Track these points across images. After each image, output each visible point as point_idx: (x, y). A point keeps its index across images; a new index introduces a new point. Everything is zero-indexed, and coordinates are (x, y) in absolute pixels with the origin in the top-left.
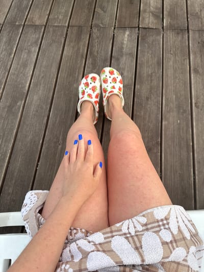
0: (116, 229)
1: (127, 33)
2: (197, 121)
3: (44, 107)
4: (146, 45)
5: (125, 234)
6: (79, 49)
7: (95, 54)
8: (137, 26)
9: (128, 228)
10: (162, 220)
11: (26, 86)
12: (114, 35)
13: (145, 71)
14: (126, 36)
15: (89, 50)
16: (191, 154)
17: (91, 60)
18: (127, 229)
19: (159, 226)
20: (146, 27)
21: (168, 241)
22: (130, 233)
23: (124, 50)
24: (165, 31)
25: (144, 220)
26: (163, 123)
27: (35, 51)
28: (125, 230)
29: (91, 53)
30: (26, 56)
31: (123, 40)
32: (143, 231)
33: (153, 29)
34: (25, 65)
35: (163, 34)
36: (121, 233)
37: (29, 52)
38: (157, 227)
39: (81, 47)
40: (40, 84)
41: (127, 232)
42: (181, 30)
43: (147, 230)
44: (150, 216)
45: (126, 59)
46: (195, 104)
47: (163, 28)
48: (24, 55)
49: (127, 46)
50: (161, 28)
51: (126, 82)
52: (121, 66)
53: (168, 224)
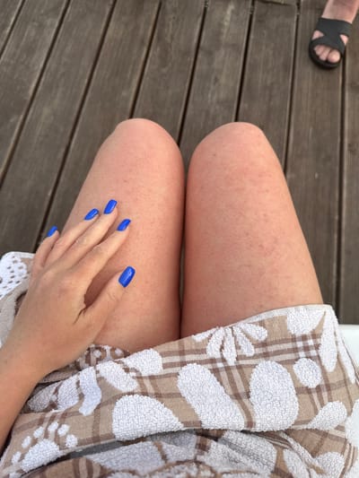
0: (194, 347)
1: (231, 7)
2: (350, 177)
3: (62, 129)
4: (265, 32)
5: (213, 361)
6: (137, 28)
7: (168, 39)
9: (222, 348)
10: (304, 338)
11: (28, 88)
12: (205, 9)
13: (260, 78)
14: (229, 12)
15: (157, 31)
16: (336, 236)
17: (158, 49)
18: (218, 350)
19: (295, 350)
21: (313, 385)
22: (224, 360)
23: (224, 38)
24: (302, 8)
25: (261, 334)
26: (288, 176)
27: (52, 25)
28: (213, 351)
29: (159, 39)
30: (33, 33)
31: (222, 19)
32: (255, 357)
33: (280, 4)
34: (30, 50)
35: (298, 16)
36: (203, 357)
37: (41, 27)
38: (289, 351)
39: (142, 26)
40: (57, 87)
41: (217, 355)
43: (266, 355)
44: (276, 326)
45: (225, 56)
46: (350, 145)
47: (298, 4)
48: (31, 31)
49: (229, 30)
50: (294, 4)
51: (222, 95)
52: (216, 65)
53: (317, 347)
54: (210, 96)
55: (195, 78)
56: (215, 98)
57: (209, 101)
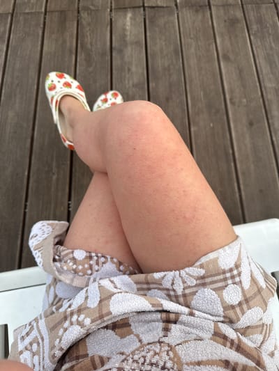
0: (154, 281)
1: (129, 15)
2: (235, 121)
3: (25, 125)
4: (157, 29)
6: (64, 42)
7: (89, 46)
8: (141, 4)
9: (172, 284)
10: (231, 270)
12: (111, 20)
13: (159, 63)
14: (128, 19)
15: (79, 42)
17: (83, 55)
18: (170, 285)
19: (225, 279)
20: (154, 5)
22: (174, 291)
23: (128, 38)
24: (179, 8)
25: (200, 272)
26: (192, 129)
29: (82, 47)
31: (124, 25)
32: (196, 286)
33: (163, 7)
35: (178, 14)
38: (221, 281)
39: (68, 39)
40: (15, 95)
41: (171, 288)
42: (200, 6)
45: (132, 51)
46: (231, 99)
47: (176, 5)
49: (131, 33)
50: (174, 5)
51: (136, 80)
52: (126, 59)
53: (239, 274)
54: (127, 82)
55: (114, 71)
56: (131, 82)
57: (127, 86)
